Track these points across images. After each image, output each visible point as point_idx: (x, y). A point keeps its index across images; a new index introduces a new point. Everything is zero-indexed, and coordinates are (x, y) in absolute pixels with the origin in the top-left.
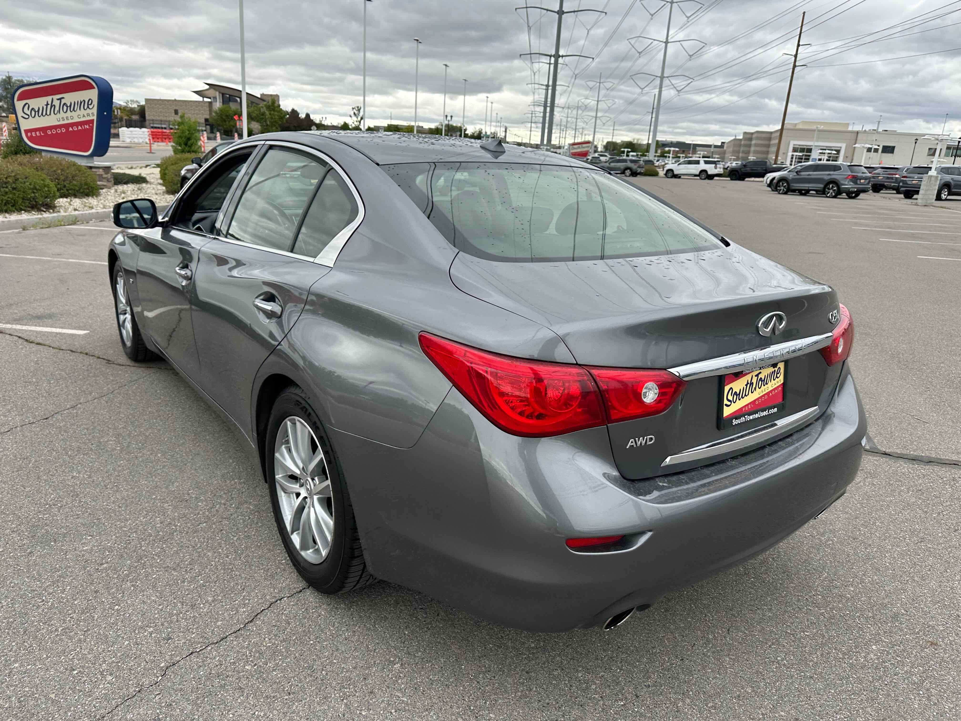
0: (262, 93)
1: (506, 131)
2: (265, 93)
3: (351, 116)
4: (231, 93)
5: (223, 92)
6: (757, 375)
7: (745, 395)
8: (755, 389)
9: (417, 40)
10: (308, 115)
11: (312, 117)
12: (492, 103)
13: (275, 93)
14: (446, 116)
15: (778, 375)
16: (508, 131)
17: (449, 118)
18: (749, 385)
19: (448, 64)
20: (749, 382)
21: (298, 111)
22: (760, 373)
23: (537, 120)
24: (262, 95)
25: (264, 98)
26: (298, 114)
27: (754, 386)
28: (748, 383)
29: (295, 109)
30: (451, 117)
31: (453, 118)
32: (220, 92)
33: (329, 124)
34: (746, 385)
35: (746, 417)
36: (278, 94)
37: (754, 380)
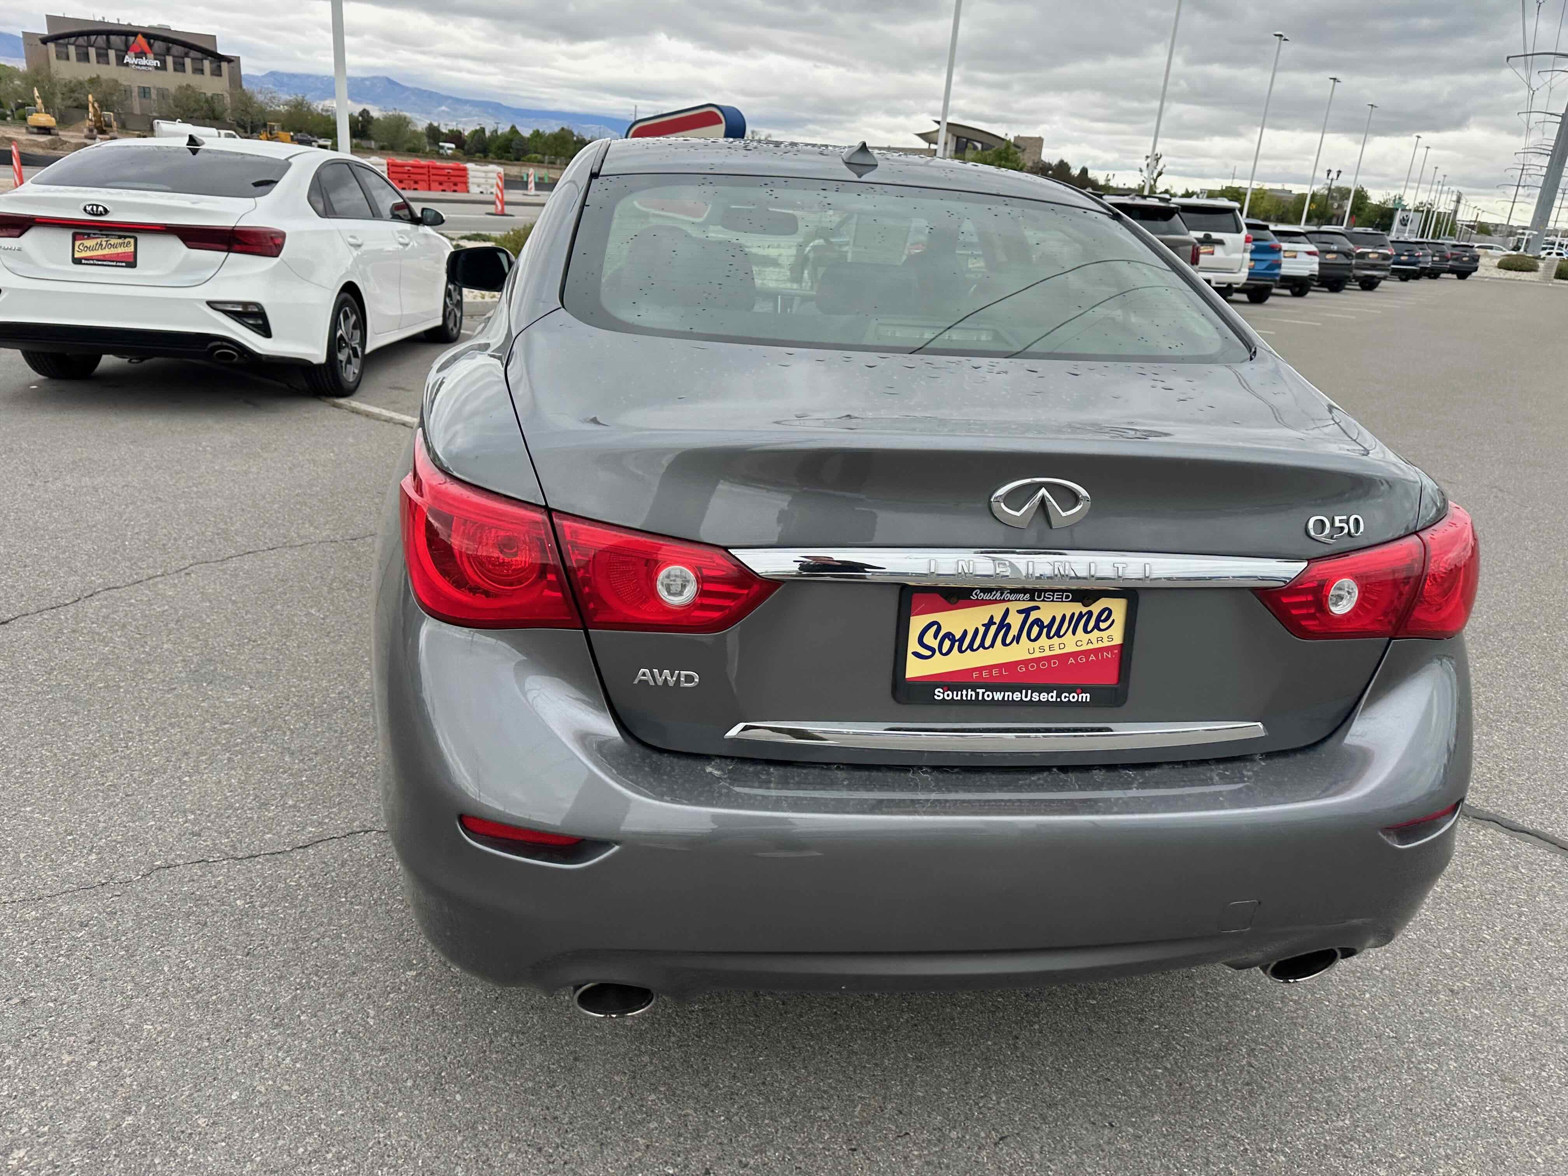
0: (1016, 135)
1: (1458, 201)
2: (1022, 135)
3: (1141, 171)
4: (970, 135)
5: (959, 135)
6: (1027, 612)
7: (982, 645)
8: (1017, 639)
9: (1281, 36)
10: (1084, 171)
11: (1091, 174)
12: (1428, 148)
13: (1037, 136)
14: (1329, 171)
15: (1103, 625)
16: (1463, 201)
17: (1334, 175)
18: (993, 629)
19: (1338, 77)
20: (997, 620)
21: (1070, 164)
22: (1038, 608)
23: (1529, 181)
24: (1017, 138)
25: (1020, 143)
26: (1069, 168)
27: (1014, 631)
28: (991, 622)
29: (1065, 161)
30: (1339, 172)
31: (1341, 175)
32: (954, 135)
33: (1121, 186)
34: (987, 626)
35: (981, 691)
36: (1042, 136)
37: (1015, 620)
